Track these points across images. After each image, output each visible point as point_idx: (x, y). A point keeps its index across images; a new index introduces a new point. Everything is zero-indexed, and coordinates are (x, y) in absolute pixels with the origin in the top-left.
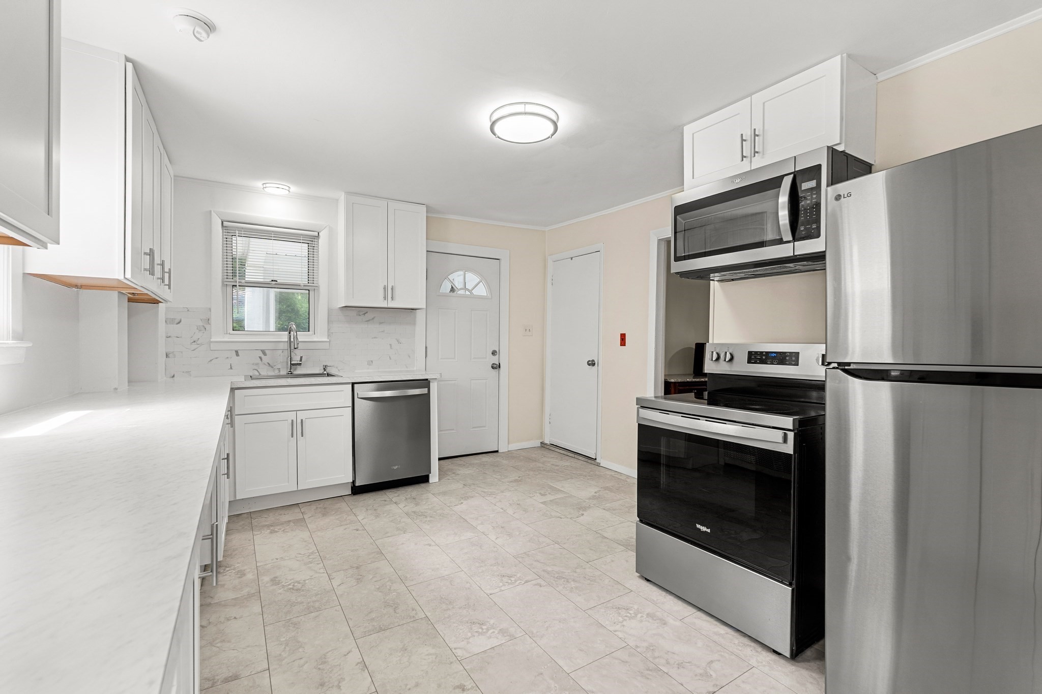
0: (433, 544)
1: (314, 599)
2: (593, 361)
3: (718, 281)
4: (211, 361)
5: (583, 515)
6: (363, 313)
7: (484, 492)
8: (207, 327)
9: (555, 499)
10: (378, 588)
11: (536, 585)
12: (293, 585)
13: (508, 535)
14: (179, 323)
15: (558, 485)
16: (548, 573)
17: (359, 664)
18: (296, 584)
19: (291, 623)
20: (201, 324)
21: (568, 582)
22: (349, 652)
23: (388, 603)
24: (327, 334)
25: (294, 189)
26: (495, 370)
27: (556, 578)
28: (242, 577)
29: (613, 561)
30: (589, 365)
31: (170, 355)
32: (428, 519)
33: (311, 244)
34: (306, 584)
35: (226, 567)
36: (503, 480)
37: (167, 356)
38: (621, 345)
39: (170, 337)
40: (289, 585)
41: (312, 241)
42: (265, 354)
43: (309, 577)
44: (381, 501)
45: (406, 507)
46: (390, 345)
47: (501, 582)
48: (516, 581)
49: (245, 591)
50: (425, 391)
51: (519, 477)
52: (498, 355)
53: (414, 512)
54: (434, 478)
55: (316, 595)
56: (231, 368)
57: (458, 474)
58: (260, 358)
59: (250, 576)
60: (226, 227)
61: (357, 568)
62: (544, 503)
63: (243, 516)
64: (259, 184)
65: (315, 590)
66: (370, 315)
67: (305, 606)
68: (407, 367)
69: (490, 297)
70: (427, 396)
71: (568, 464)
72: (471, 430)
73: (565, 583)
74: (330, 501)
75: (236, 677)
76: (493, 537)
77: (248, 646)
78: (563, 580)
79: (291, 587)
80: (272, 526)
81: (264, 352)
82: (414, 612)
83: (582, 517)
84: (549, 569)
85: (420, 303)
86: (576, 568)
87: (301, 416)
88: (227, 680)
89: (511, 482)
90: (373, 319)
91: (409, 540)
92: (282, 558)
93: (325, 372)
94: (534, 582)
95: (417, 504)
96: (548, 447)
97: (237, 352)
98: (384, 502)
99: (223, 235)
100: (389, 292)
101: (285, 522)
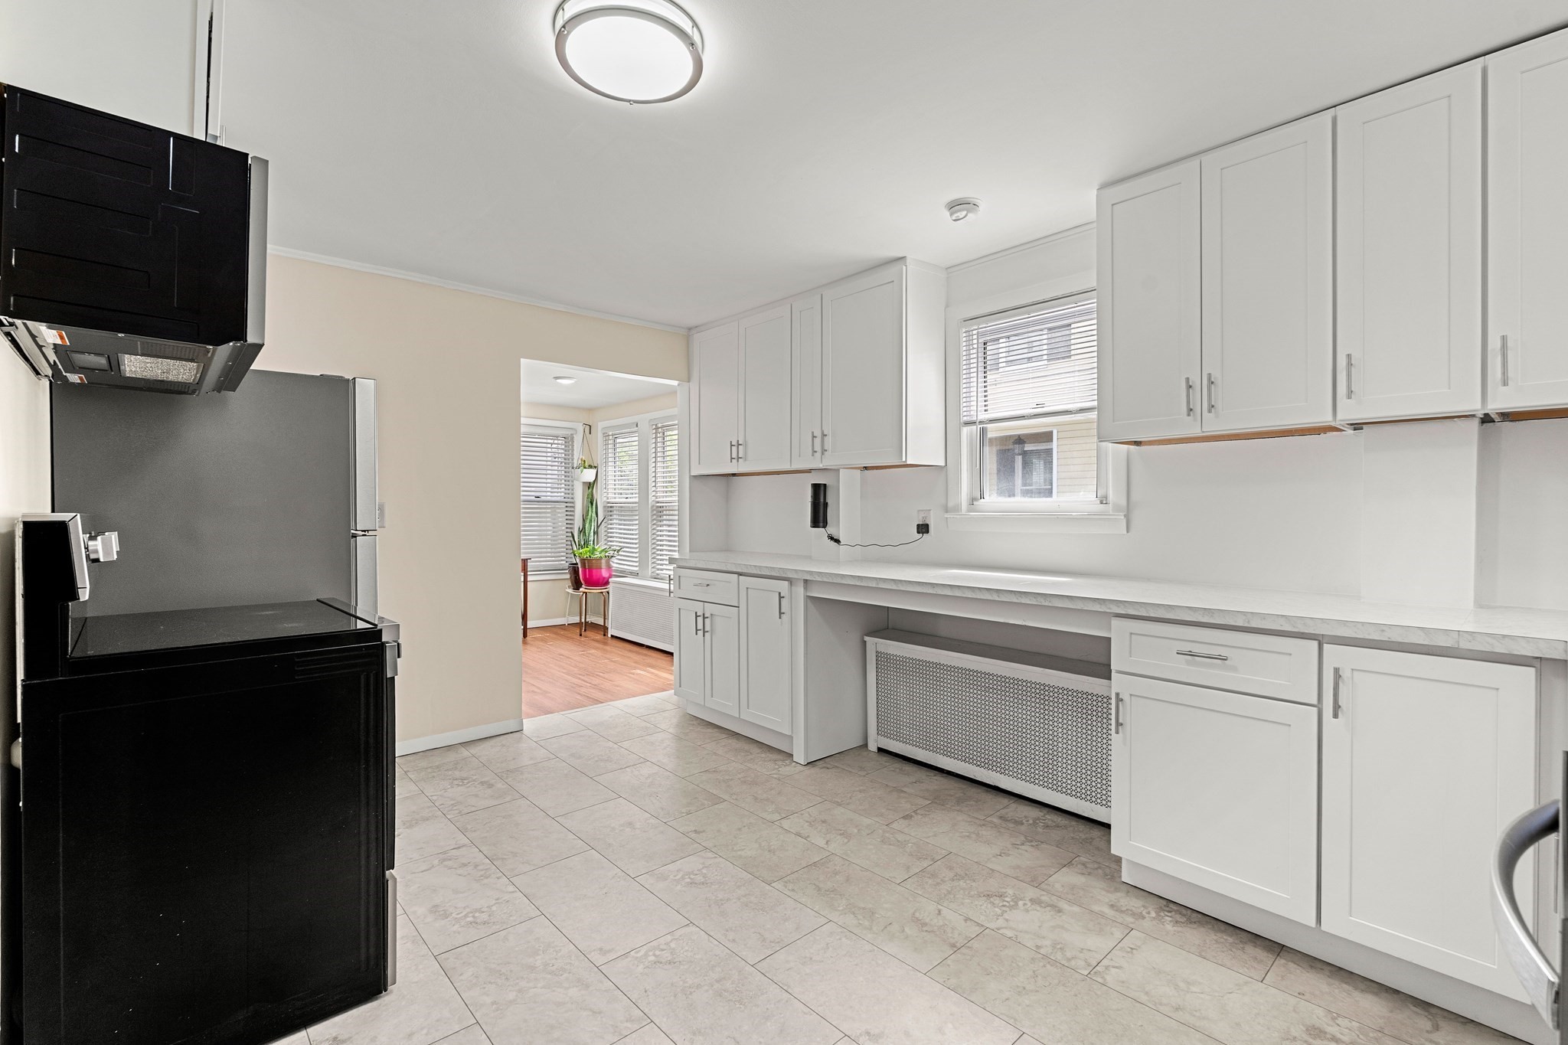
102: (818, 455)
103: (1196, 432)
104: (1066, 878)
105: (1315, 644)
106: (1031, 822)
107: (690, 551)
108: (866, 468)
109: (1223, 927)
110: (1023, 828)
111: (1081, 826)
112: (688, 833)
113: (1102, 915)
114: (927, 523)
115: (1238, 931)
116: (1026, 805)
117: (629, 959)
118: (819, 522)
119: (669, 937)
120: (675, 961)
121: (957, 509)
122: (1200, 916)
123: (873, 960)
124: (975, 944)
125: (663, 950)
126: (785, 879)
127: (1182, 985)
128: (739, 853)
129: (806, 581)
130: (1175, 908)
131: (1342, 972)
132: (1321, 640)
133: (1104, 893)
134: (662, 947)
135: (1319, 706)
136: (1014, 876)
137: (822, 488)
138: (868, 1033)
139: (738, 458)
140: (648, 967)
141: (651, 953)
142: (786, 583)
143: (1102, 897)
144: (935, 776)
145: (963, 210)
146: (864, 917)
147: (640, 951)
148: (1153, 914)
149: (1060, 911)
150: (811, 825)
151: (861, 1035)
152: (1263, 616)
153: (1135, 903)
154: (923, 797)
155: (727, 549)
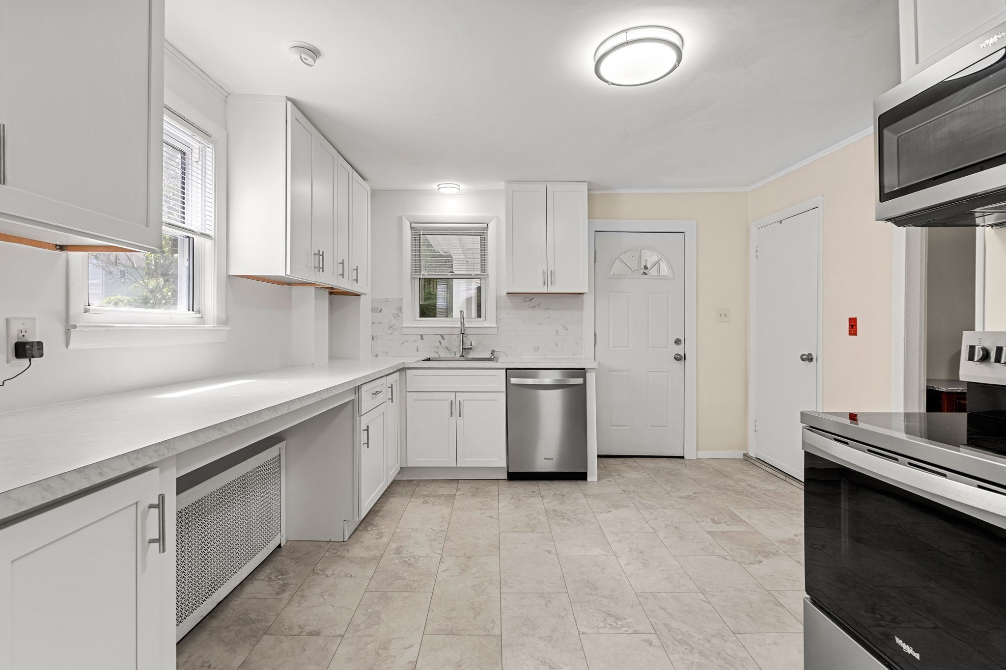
0: (554, 551)
1: (416, 578)
2: (810, 354)
3: (992, 226)
4: (403, 343)
5: (760, 562)
6: (529, 299)
7: (642, 504)
8: (400, 314)
9: (731, 531)
10: (474, 586)
11: (645, 641)
12: (409, 559)
13: (643, 563)
14: (380, 311)
15: (743, 514)
16: (670, 630)
17: (411, 664)
18: (411, 558)
19: (385, 597)
20: (395, 312)
21: (691, 651)
22: (411, 646)
23: (474, 605)
24: (495, 320)
25: (463, 187)
26: (679, 361)
27: (678, 641)
28: (379, 539)
29: (775, 643)
30: (803, 360)
31: (375, 338)
32: (565, 521)
33: (483, 235)
34: (419, 560)
35: (374, 526)
36: (672, 494)
37: (373, 339)
38: (850, 334)
39: (374, 323)
40: (406, 557)
41: (483, 233)
42: (443, 338)
43: (425, 555)
44: (530, 491)
45: (550, 504)
46: (557, 331)
47: (603, 622)
48: (622, 626)
49: (371, 554)
50: (580, 381)
51: (694, 494)
52: (683, 344)
53: (554, 511)
54: (592, 476)
55: (420, 575)
56: (418, 351)
57: (623, 477)
58: (440, 342)
59: (384, 540)
60: (414, 228)
61: (469, 557)
62: (711, 533)
63: (415, 482)
64: (434, 186)
65: (422, 569)
66: (536, 301)
67: (405, 583)
68: (574, 355)
69: (672, 277)
70: (584, 386)
71: (771, 487)
72: (649, 428)
73: (686, 652)
74: (486, 482)
75: (316, 634)
76: (623, 561)
77: (343, 607)
78: (685, 647)
79: (406, 559)
80: (427, 496)
81: (442, 337)
82: (492, 625)
83: (757, 566)
84: (674, 625)
85: (581, 286)
86: (713, 636)
87: (460, 396)
88: (312, 634)
89: (682, 497)
90: (539, 305)
91: (532, 540)
92: (417, 529)
93: (493, 357)
94: (645, 636)
95: (561, 503)
96: (752, 461)
97: (422, 336)
98: (531, 493)
99: (412, 235)
100: (548, 276)
101: (440, 495)
117: (634, 629)
119: (601, 631)
120: (607, 615)
125: (610, 625)
134: (609, 627)
140: (625, 619)
141: (618, 626)
147: (625, 631)
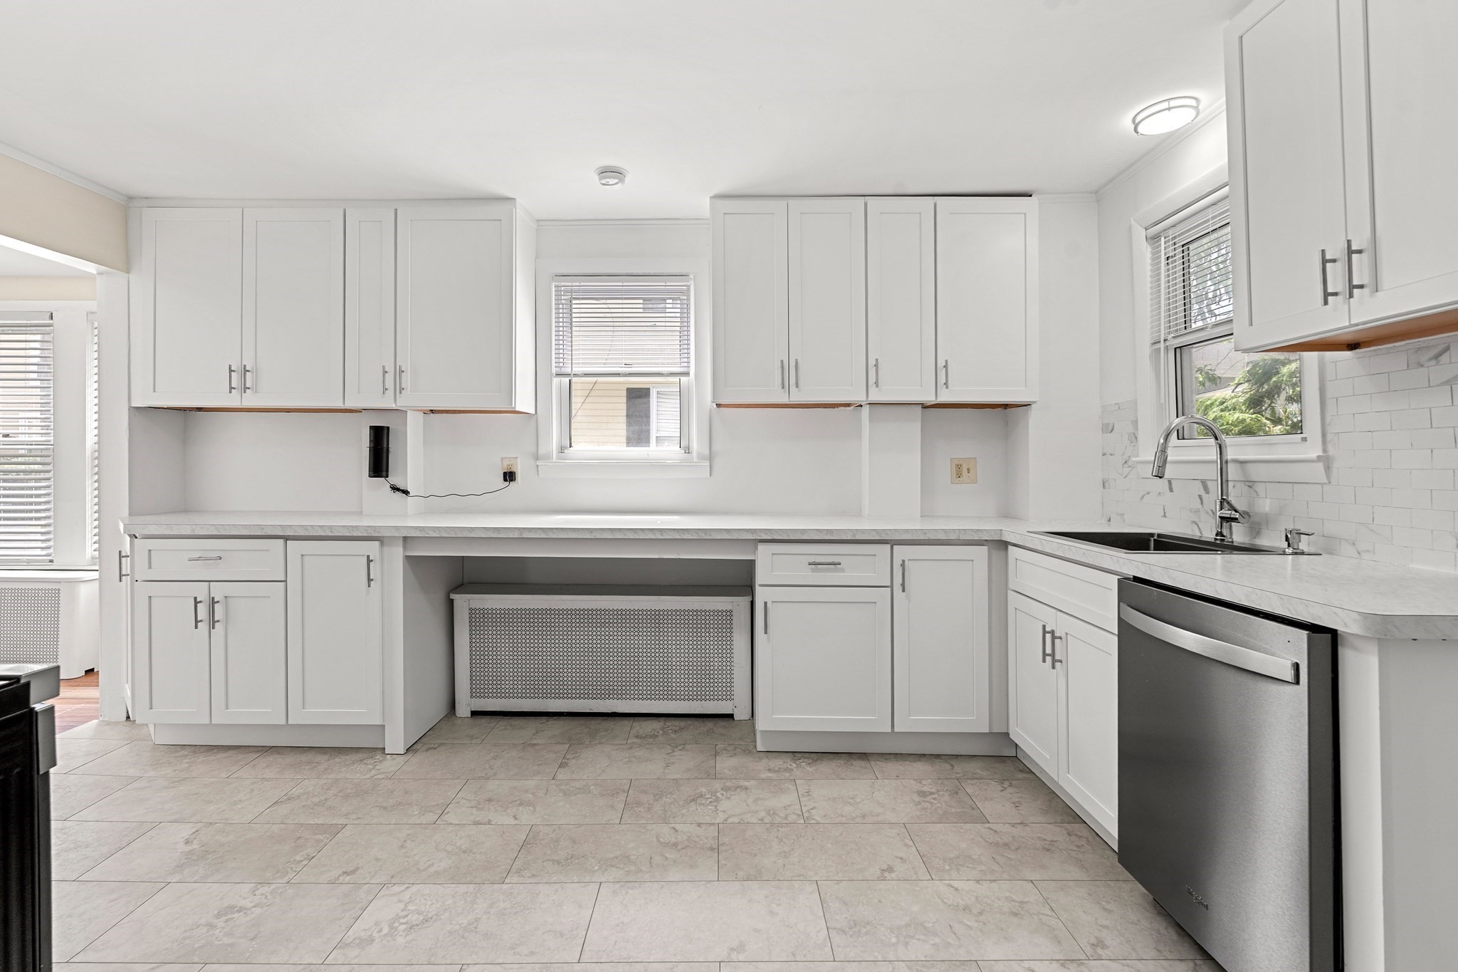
4: (1143, 497)
6: (1432, 354)
8: (1137, 434)
14: (1112, 431)
20: (1131, 429)
31: (1107, 485)
37: (1103, 485)
39: (1105, 454)
42: (1206, 489)
56: (1165, 516)
58: (1200, 497)
60: (1157, 237)
81: (1205, 486)
93: (1290, 550)
97: (1170, 483)
102: (390, 393)
103: (785, 400)
104: (726, 764)
105: (889, 546)
106: (661, 732)
107: (130, 514)
108: (432, 411)
109: (831, 756)
110: (661, 738)
111: (697, 723)
112: (338, 878)
113: (770, 779)
114: (513, 470)
115: (839, 755)
116: (645, 720)
118: (382, 471)
121: (548, 457)
122: (815, 754)
123: (671, 893)
124: (723, 839)
126: (514, 870)
127: (851, 801)
128: (432, 870)
129: (405, 539)
130: (800, 756)
131: (898, 756)
132: (893, 543)
133: (756, 764)
135: (892, 587)
136: (693, 777)
137: (385, 431)
138: (733, 949)
139: (246, 388)
142: (377, 543)
143: (762, 767)
144: (548, 721)
145: (615, 178)
146: (625, 864)
148: (795, 765)
149: (746, 788)
150: (479, 809)
151: (729, 954)
152: (863, 531)
153: (777, 763)
154: (558, 743)
155: (185, 507)
